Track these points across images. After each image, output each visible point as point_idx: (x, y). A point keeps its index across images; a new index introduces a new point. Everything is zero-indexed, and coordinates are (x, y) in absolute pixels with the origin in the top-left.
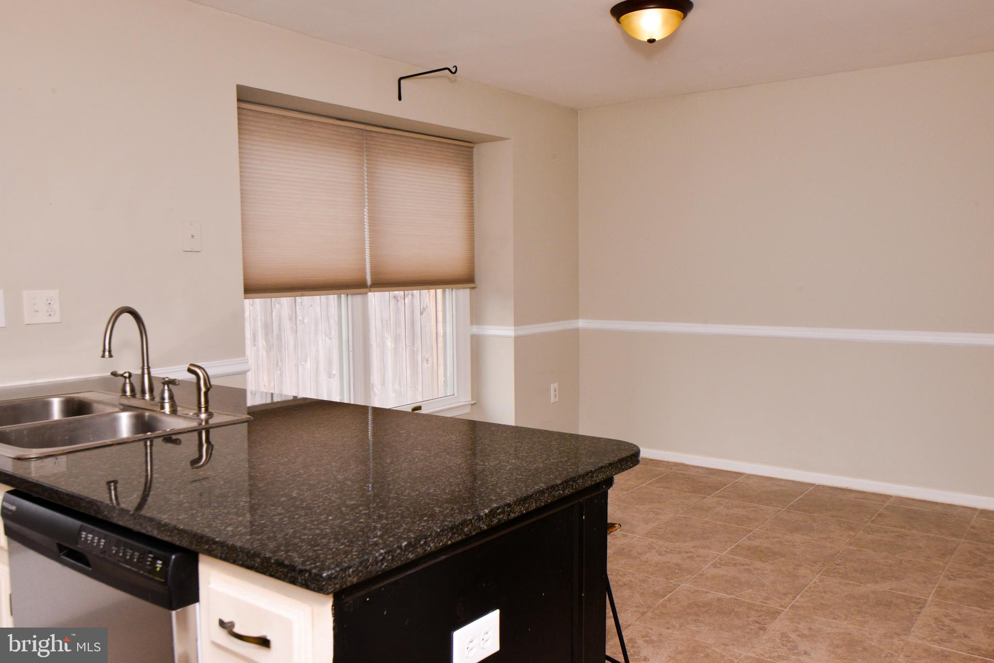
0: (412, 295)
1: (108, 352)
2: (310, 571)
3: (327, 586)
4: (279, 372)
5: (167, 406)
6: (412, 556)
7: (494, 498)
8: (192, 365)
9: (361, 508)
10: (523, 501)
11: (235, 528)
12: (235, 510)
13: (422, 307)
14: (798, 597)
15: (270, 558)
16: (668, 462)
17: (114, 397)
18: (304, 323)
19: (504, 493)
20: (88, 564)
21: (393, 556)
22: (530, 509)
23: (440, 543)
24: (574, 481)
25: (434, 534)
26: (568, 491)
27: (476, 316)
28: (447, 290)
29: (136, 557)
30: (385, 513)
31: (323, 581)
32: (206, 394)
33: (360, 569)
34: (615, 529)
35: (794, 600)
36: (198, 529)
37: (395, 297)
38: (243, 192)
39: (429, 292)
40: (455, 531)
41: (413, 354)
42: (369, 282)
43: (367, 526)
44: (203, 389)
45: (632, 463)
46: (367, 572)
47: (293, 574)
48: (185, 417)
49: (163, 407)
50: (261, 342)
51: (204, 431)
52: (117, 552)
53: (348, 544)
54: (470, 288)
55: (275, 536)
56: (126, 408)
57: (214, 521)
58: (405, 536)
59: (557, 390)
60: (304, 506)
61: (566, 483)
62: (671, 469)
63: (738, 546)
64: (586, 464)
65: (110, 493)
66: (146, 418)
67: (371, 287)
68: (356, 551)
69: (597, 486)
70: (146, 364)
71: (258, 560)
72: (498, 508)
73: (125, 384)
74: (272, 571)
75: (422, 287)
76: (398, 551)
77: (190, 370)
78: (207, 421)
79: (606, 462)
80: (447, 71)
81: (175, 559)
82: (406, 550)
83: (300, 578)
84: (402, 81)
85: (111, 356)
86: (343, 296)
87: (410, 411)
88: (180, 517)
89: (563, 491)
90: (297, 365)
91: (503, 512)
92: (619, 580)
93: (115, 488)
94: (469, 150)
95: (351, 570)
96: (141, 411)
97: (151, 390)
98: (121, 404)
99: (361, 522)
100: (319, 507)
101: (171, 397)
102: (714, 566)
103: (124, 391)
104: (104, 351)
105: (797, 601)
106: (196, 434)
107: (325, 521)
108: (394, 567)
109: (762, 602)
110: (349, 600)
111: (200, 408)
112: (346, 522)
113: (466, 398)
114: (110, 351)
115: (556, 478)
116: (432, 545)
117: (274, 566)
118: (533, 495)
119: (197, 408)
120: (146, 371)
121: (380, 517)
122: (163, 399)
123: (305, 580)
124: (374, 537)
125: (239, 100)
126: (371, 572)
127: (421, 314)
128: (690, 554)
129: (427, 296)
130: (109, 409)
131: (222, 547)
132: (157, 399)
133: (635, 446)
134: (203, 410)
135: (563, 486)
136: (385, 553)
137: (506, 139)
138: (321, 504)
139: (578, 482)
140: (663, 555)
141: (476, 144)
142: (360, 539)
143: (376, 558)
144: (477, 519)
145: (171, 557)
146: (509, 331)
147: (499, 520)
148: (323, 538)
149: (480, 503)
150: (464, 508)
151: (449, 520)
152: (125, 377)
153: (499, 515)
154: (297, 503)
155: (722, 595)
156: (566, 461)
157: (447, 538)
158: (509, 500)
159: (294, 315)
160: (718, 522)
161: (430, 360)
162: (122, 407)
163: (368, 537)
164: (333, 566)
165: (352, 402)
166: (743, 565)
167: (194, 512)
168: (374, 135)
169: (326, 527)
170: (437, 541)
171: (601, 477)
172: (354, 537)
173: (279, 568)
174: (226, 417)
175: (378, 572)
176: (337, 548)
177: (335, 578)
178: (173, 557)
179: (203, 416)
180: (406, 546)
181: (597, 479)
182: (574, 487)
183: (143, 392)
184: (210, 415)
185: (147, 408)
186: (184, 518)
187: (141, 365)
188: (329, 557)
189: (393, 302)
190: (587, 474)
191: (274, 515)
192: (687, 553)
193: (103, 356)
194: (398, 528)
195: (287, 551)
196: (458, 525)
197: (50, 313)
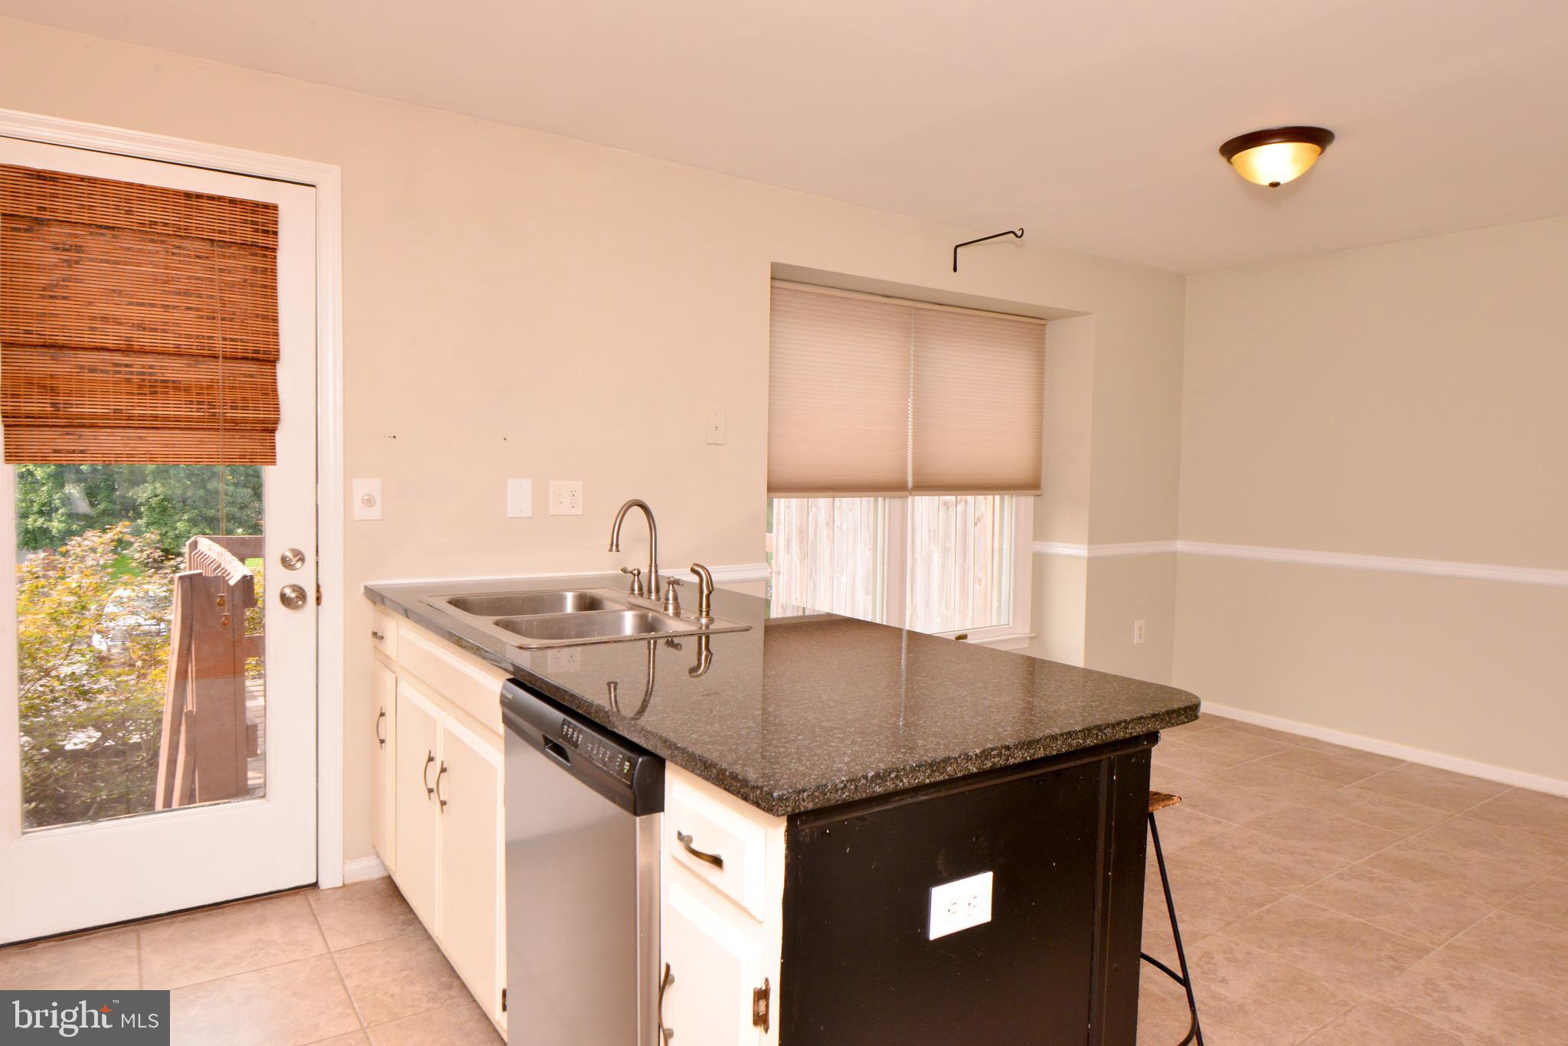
0: (966, 502)
1: (615, 546)
2: (761, 788)
3: (777, 807)
4: (812, 585)
5: (671, 608)
6: (880, 789)
7: (991, 738)
8: (697, 565)
9: (836, 731)
10: (1027, 745)
11: (700, 736)
12: (706, 718)
13: (976, 517)
14: (1460, 935)
15: (725, 770)
16: (1294, 735)
17: (623, 594)
18: (841, 530)
19: (1006, 733)
20: (567, 759)
21: (856, 786)
22: (1035, 756)
23: (915, 780)
24: (1100, 730)
25: (908, 768)
26: (1091, 742)
27: (1041, 530)
28: (1006, 497)
29: (608, 756)
30: (860, 739)
31: (774, 800)
32: (708, 597)
33: (816, 794)
34: (1172, 802)
35: (1452, 937)
36: (664, 733)
37: (946, 504)
38: (772, 379)
39: (985, 499)
40: (935, 768)
41: (964, 572)
42: (910, 484)
43: (836, 751)
44: (705, 592)
45: (1186, 717)
46: (824, 799)
47: (746, 790)
48: (687, 621)
49: (666, 609)
50: (795, 549)
51: (704, 638)
52: (592, 749)
53: (809, 766)
54: (1035, 495)
55: (737, 749)
56: (632, 607)
57: (682, 727)
58: (874, 766)
59: (1143, 628)
60: (777, 722)
61: (1087, 731)
62: (1298, 745)
63: (1380, 855)
64: (1123, 711)
65: (610, 693)
66: (650, 619)
67: (912, 490)
68: (815, 775)
69: (1134, 740)
70: (654, 564)
71: (715, 771)
72: (993, 749)
73: (633, 582)
74: (727, 785)
75: (978, 492)
76: (863, 781)
77: (693, 571)
78: (707, 627)
79: (1149, 711)
80: (1012, 234)
81: (642, 761)
82: (872, 782)
83: (751, 795)
84: (959, 249)
85: (618, 550)
86: (880, 499)
87: (954, 639)
88: (650, 719)
89: (1084, 740)
90: (832, 578)
91: (1000, 755)
92: (1201, 877)
93: (615, 689)
94: (1041, 328)
95: (805, 794)
96: (645, 611)
97: (658, 590)
98: (629, 603)
99: (832, 746)
100: (792, 725)
101: (676, 599)
102: (1341, 877)
103: (633, 590)
104: (612, 545)
105: (1459, 940)
106: (696, 638)
107: (793, 740)
108: (858, 798)
109: (1404, 934)
110: (806, 830)
111: (701, 611)
112: (815, 744)
113: (1024, 630)
114: (617, 546)
115: (1077, 724)
116: (905, 781)
117: (729, 779)
118: (1041, 739)
119: (698, 612)
120: (653, 568)
121: (854, 743)
122: (667, 599)
123: (756, 798)
124: (840, 763)
125: (772, 278)
126: (829, 800)
127: (976, 525)
128: (1306, 858)
129: (984, 503)
130: (617, 607)
131: (683, 754)
132: (663, 600)
133: (1196, 697)
134: (704, 613)
135: (1084, 735)
136: (847, 781)
137: (1086, 314)
138: (794, 722)
139: (1105, 731)
140: (1268, 854)
141: (1050, 320)
142: (824, 762)
143: (836, 785)
144: (964, 759)
145: (638, 760)
146: (1081, 551)
147: (994, 764)
148: (786, 757)
149: (973, 741)
150: (951, 744)
151: (930, 755)
152: (634, 575)
153: (994, 758)
154: (771, 718)
155: (1344, 915)
156: (1097, 706)
157: (925, 775)
158: (1009, 742)
159: (832, 519)
160: (1355, 821)
161: (983, 581)
162: (629, 606)
163: (834, 762)
164: (786, 787)
165: (885, 623)
166: (1383, 881)
167: (666, 715)
168: (924, 312)
169: (793, 746)
170: (912, 777)
171: (1139, 730)
172: (818, 760)
173: (733, 781)
174: (726, 623)
175: (837, 801)
176: (796, 769)
177: (787, 799)
178: (640, 760)
179: (704, 621)
180: (872, 777)
181: (1133, 731)
182: (1100, 737)
183: (650, 591)
184: (711, 620)
185: (653, 608)
186: (654, 721)
187: (649, 563)
188: (784, 777)
189: (942, 509)
190: (1119, 724)
191: (743, 728)
192: (1303, 855)
193: (611, 550)
194: (870, 757)
195: (744, 765)
196: (939, 762)
197: (573, 504)
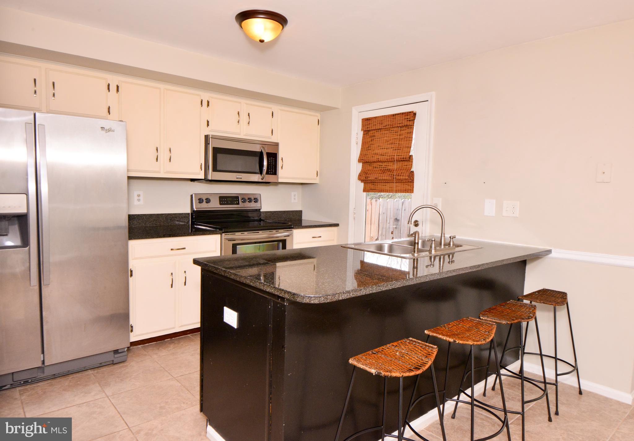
70: (443, 232)
104: (409, 222)
197: (514, 212)
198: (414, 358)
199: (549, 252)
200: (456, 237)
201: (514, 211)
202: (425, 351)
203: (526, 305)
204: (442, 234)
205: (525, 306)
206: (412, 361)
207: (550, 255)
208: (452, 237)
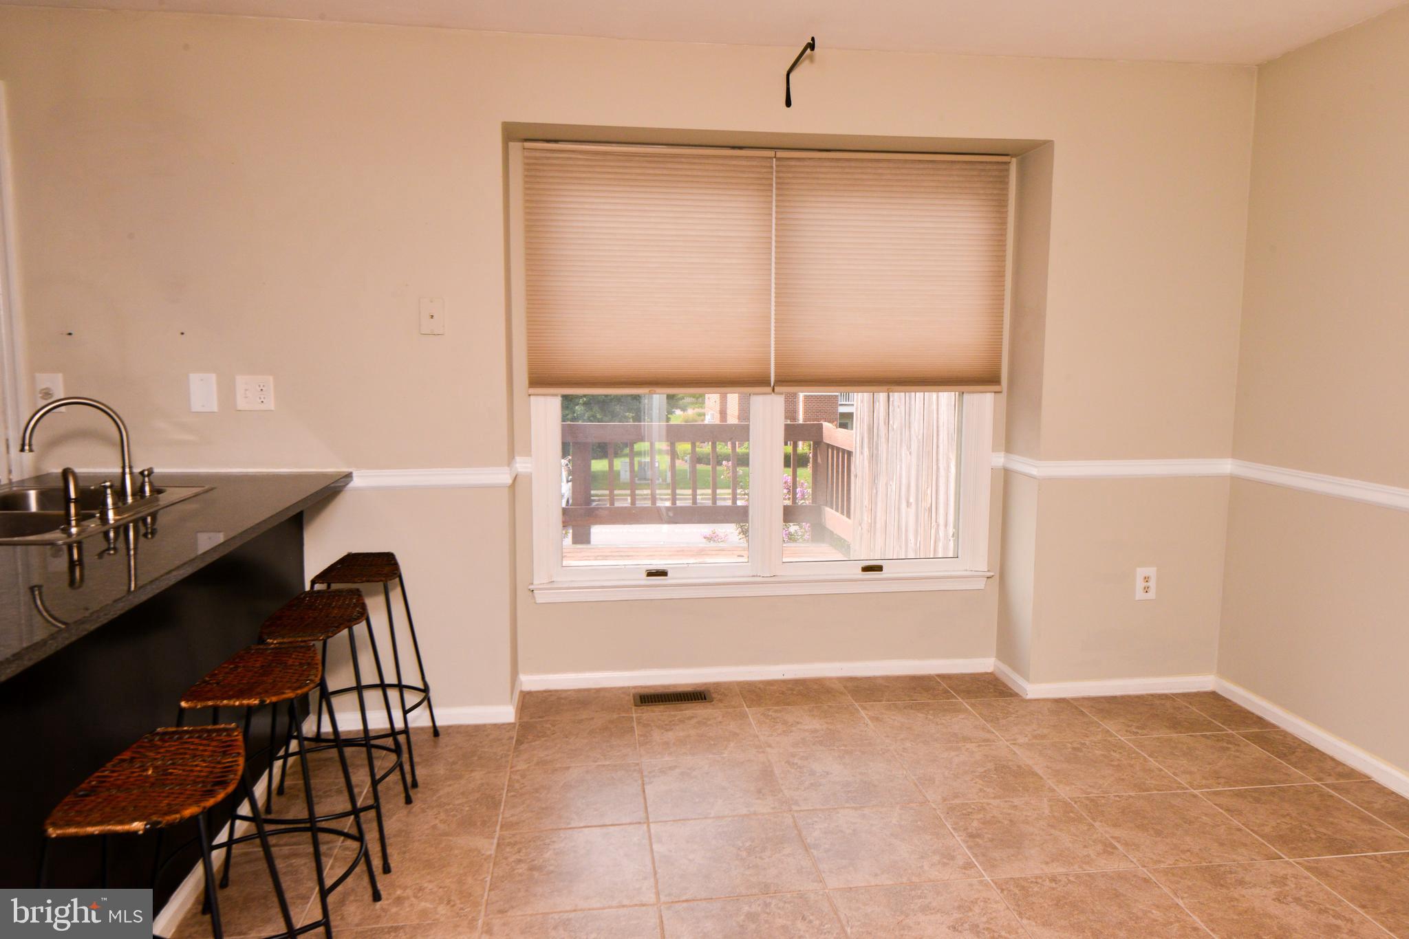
27: (1007, 438)
54: (995, 392)
80: (810, 48)
120: (127, 470)
141: (1015, 156)
146: (1034, 467)
197: (262, 400)
198: (196, 766)
199: (349, 476)
200: (156, 470)
201: (264, 398)
202: (214, 743)
203: (340, 592)
204: (124, 468)
205: (339, 595)
206: (195, 774)
207: (351, 485)
208: (146, 473)
